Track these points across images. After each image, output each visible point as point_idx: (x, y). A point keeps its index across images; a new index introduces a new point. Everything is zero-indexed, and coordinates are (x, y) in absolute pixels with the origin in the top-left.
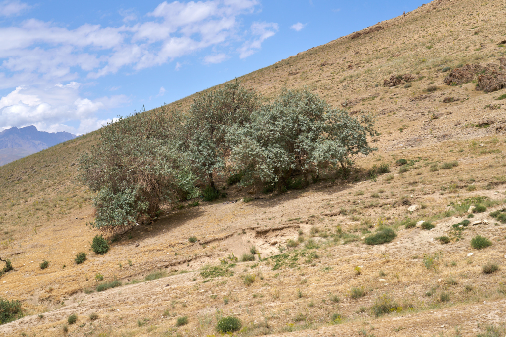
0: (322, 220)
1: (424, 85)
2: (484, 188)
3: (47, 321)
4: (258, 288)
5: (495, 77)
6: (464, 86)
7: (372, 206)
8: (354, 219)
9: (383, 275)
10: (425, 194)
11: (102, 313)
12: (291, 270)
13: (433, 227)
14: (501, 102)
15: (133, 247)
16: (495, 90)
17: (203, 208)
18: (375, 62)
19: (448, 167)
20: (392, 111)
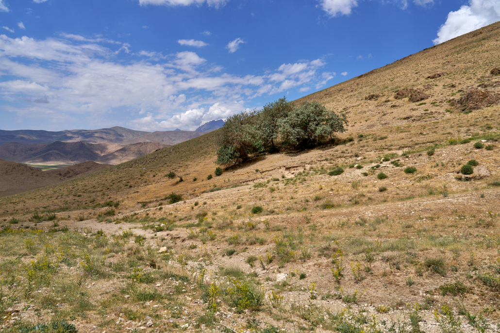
0: (316, 163)
1: (384, 99)
2: (396, 149)
3: (187, 204)
4: (276, 194)
5: (419, 95)
6: (403, 99)
7: (340, 157)
8: (331, 163)
9: (332, 190)
10: (367, 152)
11: (209, 202)
12: (292, 186)
13: (362, 168)
14: (419, 107)
15: (232, 173)
16: (418, 101)
17: (266, 156)
18: (364, 88)
19: (382, 139)
20: (365, 112)
